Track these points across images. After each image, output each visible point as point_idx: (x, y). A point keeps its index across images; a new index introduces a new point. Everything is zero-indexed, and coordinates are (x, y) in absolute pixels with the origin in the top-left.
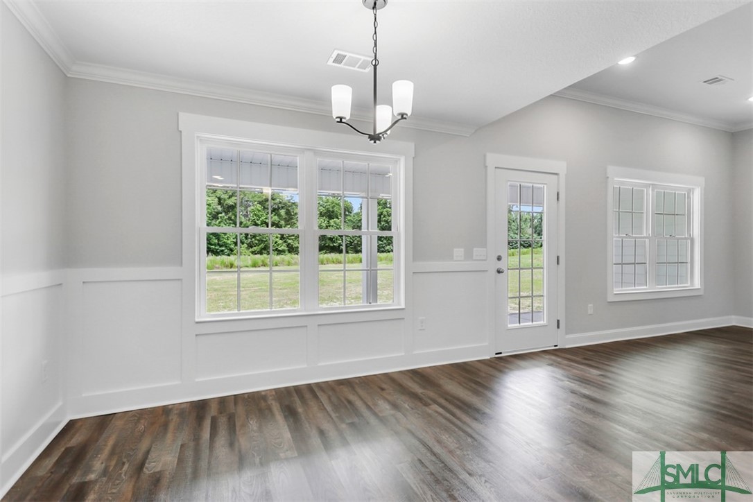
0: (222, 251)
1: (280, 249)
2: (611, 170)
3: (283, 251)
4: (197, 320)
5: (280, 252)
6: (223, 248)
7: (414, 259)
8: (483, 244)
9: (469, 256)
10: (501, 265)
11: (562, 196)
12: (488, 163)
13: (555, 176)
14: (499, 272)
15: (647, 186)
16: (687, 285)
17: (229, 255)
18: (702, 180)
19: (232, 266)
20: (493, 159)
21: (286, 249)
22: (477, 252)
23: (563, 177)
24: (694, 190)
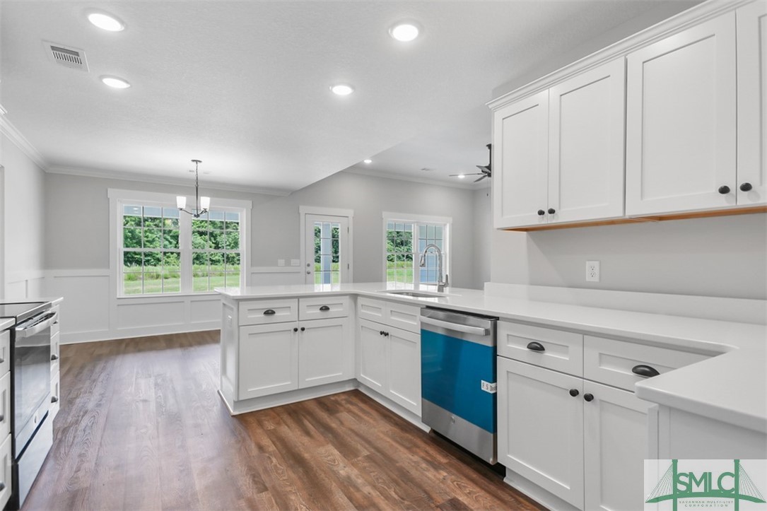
0: (148, 261)
1: (214, 259)
2: (385, 214)
3: (219, 261)
4: (118, 297)
5: (213, 262)
6: (149, 258)
7: (251, 265)
8: (298, 257)
9: (288, 263)
10: (309, 269)
11: (351, 231)
12: (300, 212)
13: (346, 218)
14: (309, 273)
15: (414, 223)
17: (155, 265)
18: (451, 219)
19: (158, 277)
20: (303, 209)
21: (221, 259)
22: (293, 261)
23: (351, 219)
24: (445, 225)
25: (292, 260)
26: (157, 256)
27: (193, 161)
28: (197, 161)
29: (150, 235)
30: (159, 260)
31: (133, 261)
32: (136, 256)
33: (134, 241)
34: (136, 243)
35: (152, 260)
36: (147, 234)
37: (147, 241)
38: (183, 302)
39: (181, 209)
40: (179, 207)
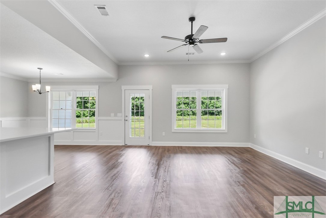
2: (173, 86)
7: (98, 116)
8: (121, 112)
9: (116, 115)
10: (127, 118)
11: (151, 97)
13: (148, 90)
14: (126, 120)
15: (197, 90)
16: (222, 129)
20: (123, 88)
23: (151, 90)
24: (223, 90)
25: (118, 114)
27: (38, 68)
28: (40, 69)
39: (35, 91)
40: (33, 90)
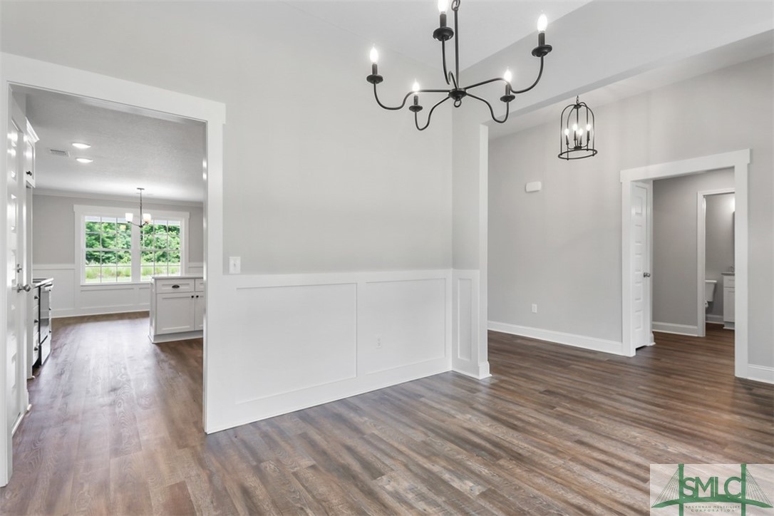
4: (81, 285)
7: (189, 261)
17: (116, 263)
26: (119, 253)
29: (110, 231)
30: (121, 257)
31: (91, 258)
32: (95, 253)
33: (93, 237)
34: (95, 239)
35: (113, 258)
36: (107, 230)
37: (108, 238)
38: (133, 289)
40: (127, 220)
